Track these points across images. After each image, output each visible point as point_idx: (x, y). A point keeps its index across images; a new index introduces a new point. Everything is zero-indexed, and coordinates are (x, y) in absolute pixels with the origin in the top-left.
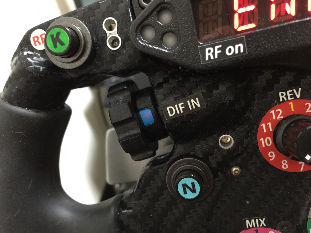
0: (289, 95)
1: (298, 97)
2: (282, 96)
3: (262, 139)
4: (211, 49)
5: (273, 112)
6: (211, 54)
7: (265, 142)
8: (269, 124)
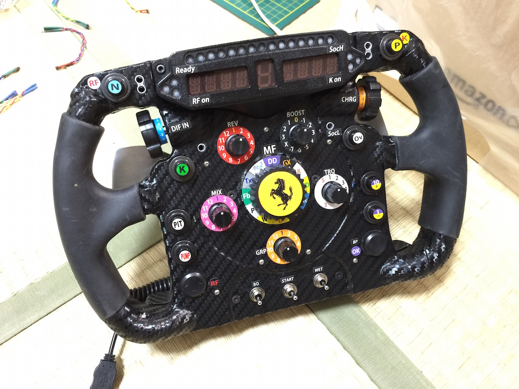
0: (232, 124)
1: (236, 125)
2: (229, 124)
3: (219, 147)
4: (195, 99)
5: (225, 132)
6: (195, 101)
7: (221, 148)
8: (223, 139)
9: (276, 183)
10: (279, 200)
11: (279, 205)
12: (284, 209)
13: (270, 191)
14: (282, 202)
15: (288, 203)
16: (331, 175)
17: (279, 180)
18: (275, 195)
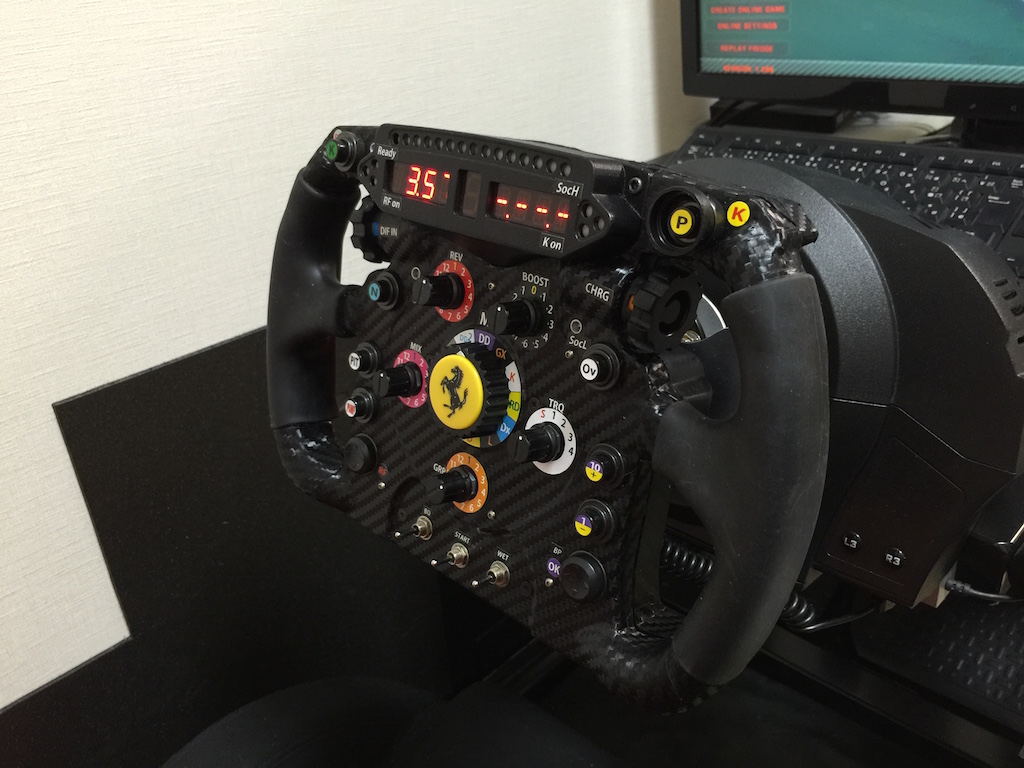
0: (456, 256)
1: (460, 260)
2: (452, 254)
4: (387, 197)
5: (445, 264)
6: (386, 201)
9: (453, 371)
10: (446, 398)
11: (445, 405)
12: (449, 416)
13: (442, 378)
14: (449, 404)
15: (457, 410)
16: (557, 412)
17: (457, 368)
18: (446, 389)
